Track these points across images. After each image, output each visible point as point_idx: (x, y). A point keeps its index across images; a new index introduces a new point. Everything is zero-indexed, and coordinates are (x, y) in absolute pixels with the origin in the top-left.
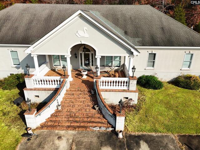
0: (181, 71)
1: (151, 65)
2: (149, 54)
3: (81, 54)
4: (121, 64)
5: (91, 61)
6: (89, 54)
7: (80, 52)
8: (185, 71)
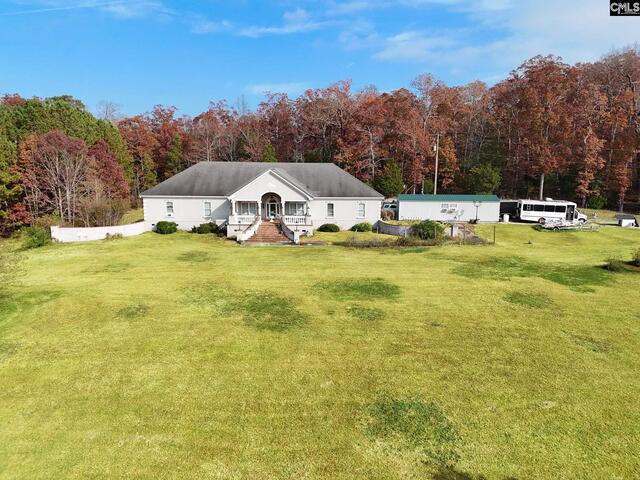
0: (358, 220)
1: (331, 214)
2: (328, 204)
3: (268, 205)
4: (305, 214)
5: (276, 211)
6: (275, 205)
7: (267, 203)
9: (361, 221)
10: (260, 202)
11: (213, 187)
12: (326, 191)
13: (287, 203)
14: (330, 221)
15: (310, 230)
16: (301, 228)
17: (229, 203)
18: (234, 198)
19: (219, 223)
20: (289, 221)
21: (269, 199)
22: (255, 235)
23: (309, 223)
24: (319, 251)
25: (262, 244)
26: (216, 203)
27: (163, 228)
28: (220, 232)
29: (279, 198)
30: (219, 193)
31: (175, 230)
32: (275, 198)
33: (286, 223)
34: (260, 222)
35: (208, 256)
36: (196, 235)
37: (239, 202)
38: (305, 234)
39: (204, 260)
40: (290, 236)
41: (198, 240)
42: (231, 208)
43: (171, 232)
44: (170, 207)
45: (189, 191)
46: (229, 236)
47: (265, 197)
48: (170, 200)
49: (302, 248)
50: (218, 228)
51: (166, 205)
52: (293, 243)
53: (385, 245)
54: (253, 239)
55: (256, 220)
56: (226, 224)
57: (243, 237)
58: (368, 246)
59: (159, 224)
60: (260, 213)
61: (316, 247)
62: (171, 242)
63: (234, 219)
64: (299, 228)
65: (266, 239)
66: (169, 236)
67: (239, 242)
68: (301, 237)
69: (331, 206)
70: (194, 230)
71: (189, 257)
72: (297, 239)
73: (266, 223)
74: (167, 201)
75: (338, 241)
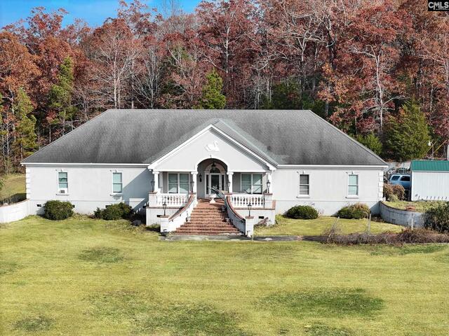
0: (347, 200)
1: (305, 191)
2: (301, 175)
3: (207, 176)
4: (263, 191)
5: (220, 186)
6: (218, 176)
7: (206, 174)
8: (352, 200)
9: (353, 202)
10: (195, 173)
11: (126, 149)
12: (297, 155)
13: (236, 175)
14: (303, 202)
15: (271, 217)
16: (255, 214)
17: (150, 174)
18: (157, 166)
19: (134, 203)
20: (239, 202)
21: (210, 167)
22: (187, 224)
23: (269, 205)
24: (281, 249)
25: (197, 238)
26: (131, 174)
27: (54, 211)
28: (136, 217)
29: (225, 167)
30: (135, 158)
31: (71, 214)
32: (218, 167)
33: (234, 205)
34: (195, 203)
35: (121, 254)
36: (100, 222)
37: (164, 173)
38: (262, 223)
39: (116, 260)
40: (240, 226)
41: (104, 230)
42: (153, 182)
43: (65, 217)
44: (64, 180)
45: (91, 155)
46: (149, 223)
47: (204, 165)
48: (64, 170)
49: (256, 244)
50: (132, 211)
51: (57, 177)
52: (244, 236)
53: (381, 240)
54: (184, 230)
55: (189, 200)
56: (145, 206)
57: (169, 226)
58: (356, 241)
59: (48, 204)
60: (195, 190)
61: (278, 243)
62: (67, 232)
63: (157, 198)
64: (253, 213)
65: (202, 230)
66: (62, 223)
67: (164, 235)
68: (256, 226)
69: (305, 178)
70: (98, 215)
71: (94, 254)
72: (250, 230)
73: (205, 205)
74: (59, 170)
75: (312, 233)
